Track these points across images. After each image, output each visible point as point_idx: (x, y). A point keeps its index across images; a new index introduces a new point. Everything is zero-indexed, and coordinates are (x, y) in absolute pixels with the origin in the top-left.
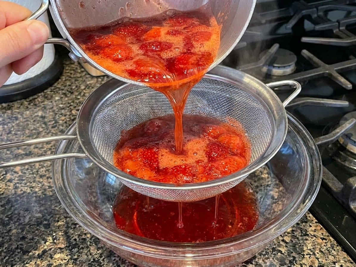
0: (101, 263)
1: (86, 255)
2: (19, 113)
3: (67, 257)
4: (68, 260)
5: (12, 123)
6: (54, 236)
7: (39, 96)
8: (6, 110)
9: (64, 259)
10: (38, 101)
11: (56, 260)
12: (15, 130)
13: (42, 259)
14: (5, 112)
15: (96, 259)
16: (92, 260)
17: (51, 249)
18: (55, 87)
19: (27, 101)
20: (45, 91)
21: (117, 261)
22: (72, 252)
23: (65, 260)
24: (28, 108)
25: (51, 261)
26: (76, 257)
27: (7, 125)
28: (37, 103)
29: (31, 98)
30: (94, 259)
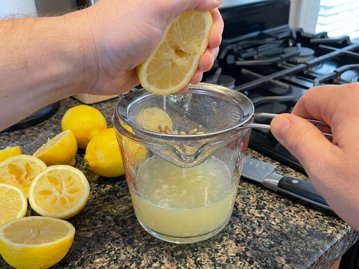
0: (141, 258)
1: (124, 254)
2: (33, 136)
3: (106, 260)
4: (108, 262)
5: (30, 143)
6: (87, 246)
7: (46, 123)
8: (20, 135)
9: (104, 262)
10: (47, 126)
11: (98, 264)
12: (35, 148)
13: (83, 266)
14: (20, 137)
15: (135, 256)
16: (131, 257)
17: (89, 256)
18: (57, 115)
19: (37, 127)
20: (50, 119)
21: (155, 254)
22: (110, 255)
23: (106, 262)
24: (39, 131)
25: (92, 265)
26: (115, 258)
27: (26, 145)
28: (47, 127)
29: (39, 125)
30: (133, 256)
